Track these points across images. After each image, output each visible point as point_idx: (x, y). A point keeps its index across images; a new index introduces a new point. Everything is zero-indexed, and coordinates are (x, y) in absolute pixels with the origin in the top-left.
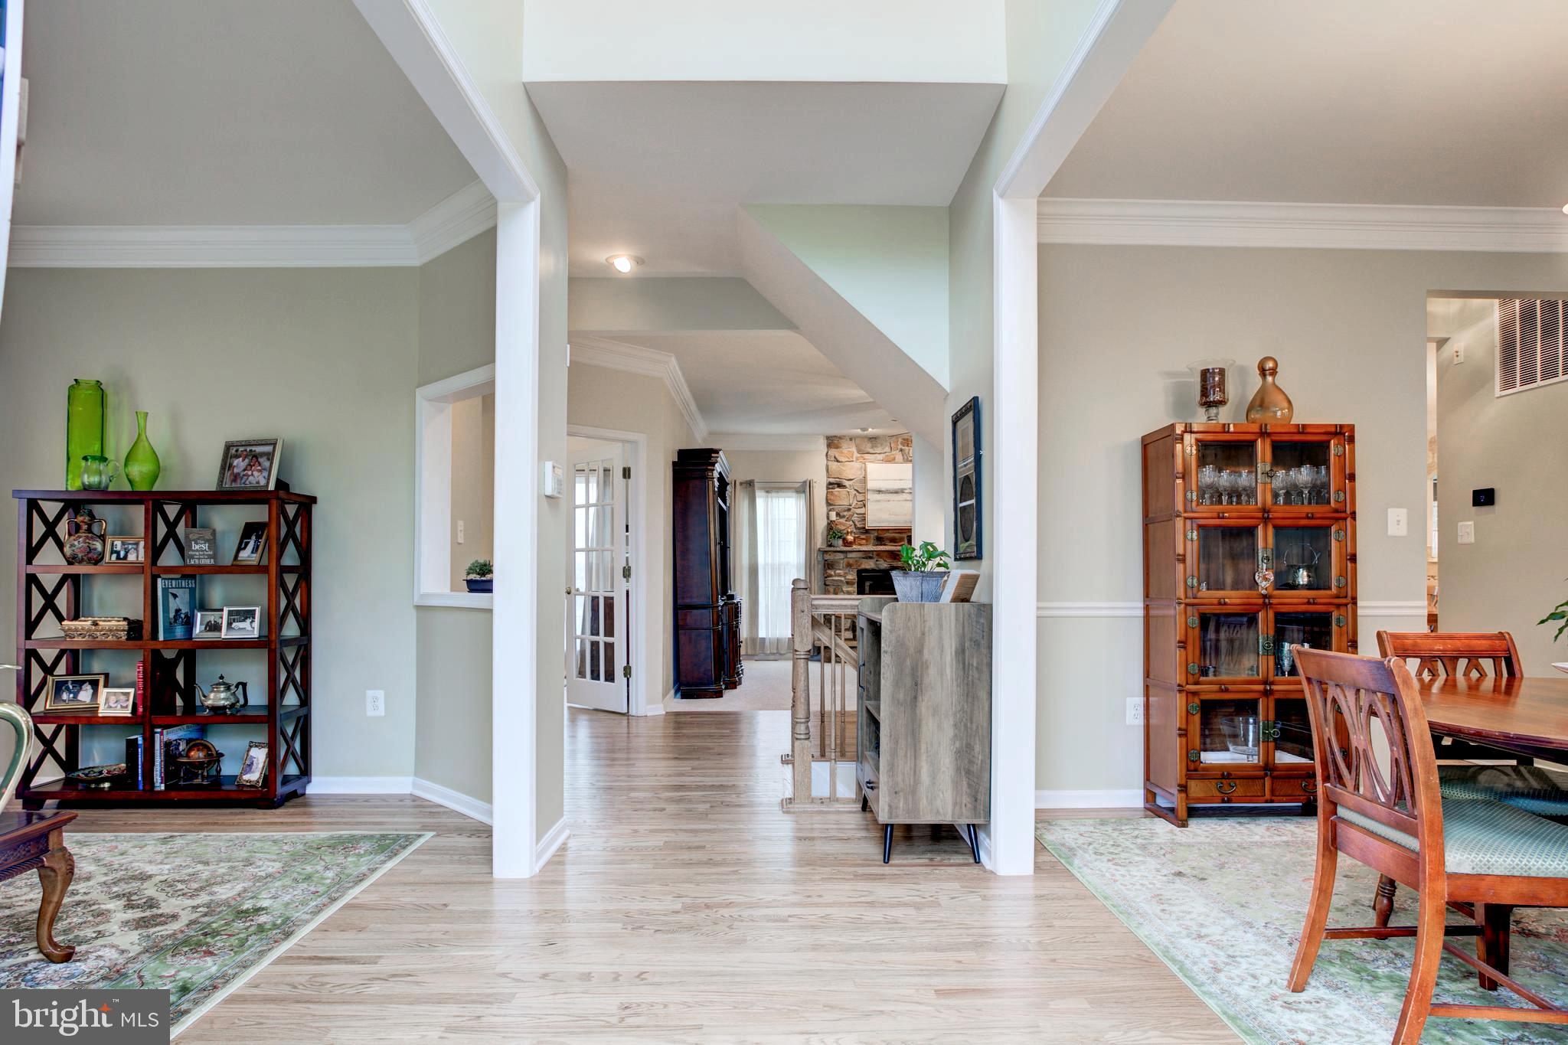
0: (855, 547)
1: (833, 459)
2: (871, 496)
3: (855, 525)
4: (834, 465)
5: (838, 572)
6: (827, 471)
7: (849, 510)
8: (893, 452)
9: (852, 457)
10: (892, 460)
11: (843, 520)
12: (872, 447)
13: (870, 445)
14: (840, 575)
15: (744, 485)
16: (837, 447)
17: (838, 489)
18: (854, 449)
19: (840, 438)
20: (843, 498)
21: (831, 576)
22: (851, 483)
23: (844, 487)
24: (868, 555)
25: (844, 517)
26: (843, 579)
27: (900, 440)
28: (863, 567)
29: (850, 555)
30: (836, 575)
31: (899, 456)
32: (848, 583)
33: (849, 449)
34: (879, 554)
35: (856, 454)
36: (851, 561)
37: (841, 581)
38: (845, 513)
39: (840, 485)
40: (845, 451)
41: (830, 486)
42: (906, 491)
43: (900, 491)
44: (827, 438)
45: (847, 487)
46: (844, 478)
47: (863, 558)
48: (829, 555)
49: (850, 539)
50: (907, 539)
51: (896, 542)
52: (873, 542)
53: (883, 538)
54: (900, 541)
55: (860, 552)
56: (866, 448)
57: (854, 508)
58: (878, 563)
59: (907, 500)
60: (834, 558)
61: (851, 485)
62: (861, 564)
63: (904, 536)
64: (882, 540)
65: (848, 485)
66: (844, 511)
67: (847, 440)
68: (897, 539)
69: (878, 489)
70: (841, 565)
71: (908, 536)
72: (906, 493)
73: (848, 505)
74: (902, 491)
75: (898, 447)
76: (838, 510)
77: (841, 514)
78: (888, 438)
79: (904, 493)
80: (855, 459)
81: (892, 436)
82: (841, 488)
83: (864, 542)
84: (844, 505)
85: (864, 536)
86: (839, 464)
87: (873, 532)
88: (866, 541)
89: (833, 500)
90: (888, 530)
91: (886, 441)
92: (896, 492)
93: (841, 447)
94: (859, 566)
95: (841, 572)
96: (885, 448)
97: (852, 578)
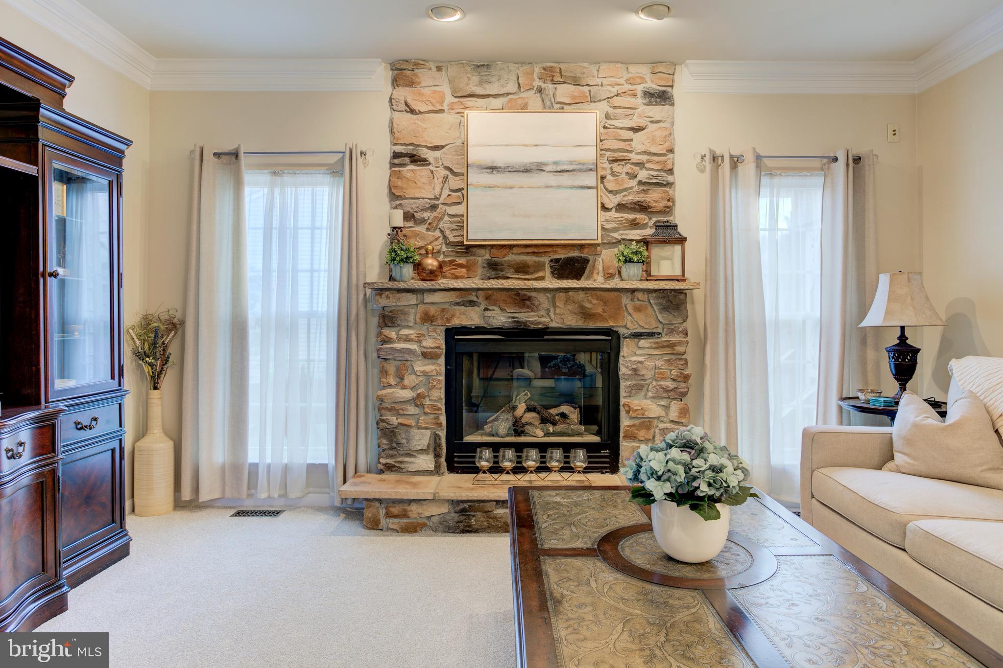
0: (443, 282)
1: (404, 107)
2: (474, 177)
3: (445, 237)
4: (404, 120)
5: (405, 332)
6: (392, 132)
7: (434, 207)
8: (522, 95)
9: (442, 103)
10: (524, 108)
11: (421, 229)
12: (481, 83)
13: (475, 79)
14: (408, 340)
15: (224, 159)
16: (411, 84)
17: (412, 167)
18: (446, 89)
19: (417, 64)
21: (390, 340)
22: (437, 154)
23: (423, 162)
24: (466, 297)
25: (423, 221)
26: (414, 346)
27: (537, 70)
28: (456, 322)
29: (429, 298)
30: (400, 339)
31: (534, 100)
32: (425, 355)
33: (435, 85)
34: (490, 295)
35: (449, 99)
36: (432, 310)
37: (410, 351)
38: (426, 215)
39: (415, 159)
40: (427, 91)
41: (396, 161)
42: (547, 168)
43: (534, 167)
44: (391, 64)
45: (430, 164)
46: (426, 146)
47: (457, 304)
48: (388, 297)
49: (432, 265)
50: (551, 267)
51: (527, 273)
52: (480, 271)
53: (502, 265)
54: (536, 271)
55: (452, 292)
56: (468, 84)
57: (443, 204)
58: (487, 313)
59: (551, 187)
60: (399, 304)
61: (436, 159)
62: (453, 316)
63: (542, 259)
64: (499, 267)
65: (431, 160)
66: (422, 210)
67: (430, 69)
68: (528, 267)
69: (490, 165)
70: (411, 318)
71: (557, 260)
72: (548, 172)
73: (430, 199)
74: (539, 168)
75: (534, 84)
76: (412, 208)
77: (417, 215)
78: (512, 67)
79: (543, 173)
80: (445, 107)
81: (522, 63)
82: (418, 165)
83: (459, 273)
84: (423, 198)
85: (461, 261)
86: (415, 117)
87: (482, 251)
88: (464, 270)
89: (402, 188)
90: (511, 247)
91: (510, 71)
92: (527, 171)
93: (419, 83)
94: (448, 320)
95: (411, 332)
96: (507, 83)
97: (436, 345)
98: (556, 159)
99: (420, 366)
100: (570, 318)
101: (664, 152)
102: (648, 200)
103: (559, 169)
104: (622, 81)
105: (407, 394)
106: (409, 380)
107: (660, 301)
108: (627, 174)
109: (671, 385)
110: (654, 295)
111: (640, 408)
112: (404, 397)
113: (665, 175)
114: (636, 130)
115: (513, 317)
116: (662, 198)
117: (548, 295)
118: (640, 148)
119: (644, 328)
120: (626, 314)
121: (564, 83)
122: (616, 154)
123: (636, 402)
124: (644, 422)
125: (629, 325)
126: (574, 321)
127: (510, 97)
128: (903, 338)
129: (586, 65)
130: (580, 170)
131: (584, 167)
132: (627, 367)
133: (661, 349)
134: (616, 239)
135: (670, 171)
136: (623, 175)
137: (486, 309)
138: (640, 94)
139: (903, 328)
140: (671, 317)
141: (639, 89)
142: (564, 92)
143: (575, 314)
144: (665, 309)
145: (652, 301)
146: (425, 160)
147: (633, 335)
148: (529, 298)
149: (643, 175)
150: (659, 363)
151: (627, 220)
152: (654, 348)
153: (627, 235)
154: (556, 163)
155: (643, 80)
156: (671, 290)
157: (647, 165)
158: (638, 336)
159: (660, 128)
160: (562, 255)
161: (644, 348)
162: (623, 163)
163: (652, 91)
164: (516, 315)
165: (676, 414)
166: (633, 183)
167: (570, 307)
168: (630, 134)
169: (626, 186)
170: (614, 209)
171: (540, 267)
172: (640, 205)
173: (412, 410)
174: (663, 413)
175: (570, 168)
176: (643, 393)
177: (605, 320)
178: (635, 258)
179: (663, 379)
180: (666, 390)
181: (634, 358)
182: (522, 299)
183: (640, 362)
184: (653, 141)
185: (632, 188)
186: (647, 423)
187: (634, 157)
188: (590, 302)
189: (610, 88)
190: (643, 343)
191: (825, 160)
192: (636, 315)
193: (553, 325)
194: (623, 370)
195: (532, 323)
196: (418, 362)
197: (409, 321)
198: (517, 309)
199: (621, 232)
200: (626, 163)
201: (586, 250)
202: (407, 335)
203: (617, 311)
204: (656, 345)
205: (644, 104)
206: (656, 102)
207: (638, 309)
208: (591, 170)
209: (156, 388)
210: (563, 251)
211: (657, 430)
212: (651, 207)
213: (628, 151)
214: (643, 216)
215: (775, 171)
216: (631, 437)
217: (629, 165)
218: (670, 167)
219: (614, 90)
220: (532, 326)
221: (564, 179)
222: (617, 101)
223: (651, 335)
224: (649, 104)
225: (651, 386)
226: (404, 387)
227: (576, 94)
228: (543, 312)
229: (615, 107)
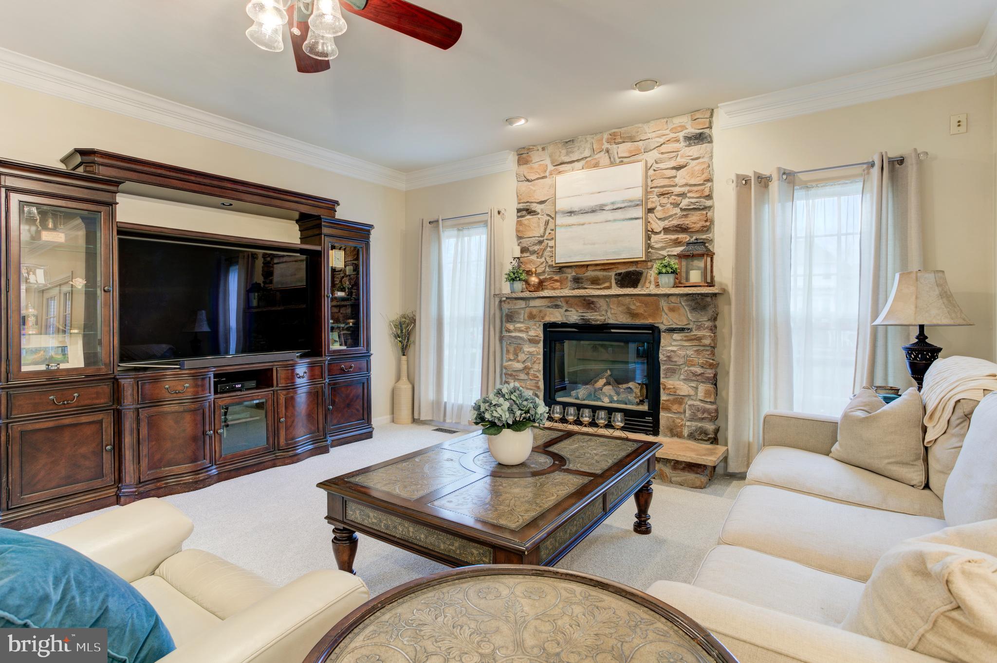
0: (542, 293)
1: (523, 179)
4: (523, 187)
5: (518, 325)
6: (518, 195)
7: (540, 243)
8: (597, 156)
9: (545, 172)
10: (596, 166)
11: (534, 257)
12: (567, 154)
13: (564, 151)
14: (520, 331)
16: (527, 162)
17: (528, 217)
18: (548, 162)
19: (530, 149)
20: (535, 226)
21: (508, 331)
22: (542, 206)
23: (534, 213)
24: (554, 302)
25: (534, 252)
26: (523, 335)
27: (606, 136)
28: (547, 319)
29: (533, 303)
30: (516, 330)
31: (604, 158)
32: (530, 341)
33: (541, 160)
34: (570, 301)
35: (550, 167)
36: (535, 311)
37: (521, 338)
38: (536, 248)
39: (530, 212)
40: (536, 166)
41: (519, 214)
42: (607, 208)
43: (598, 208)
44: (517, 151)
45: (538, 214)
46: (535, 202)
47: (549, 307)
48: (509, 303)
49: (534, 281)
50: (616, 279)
51: (598, 284)
52: (569, 284)
53: (582, 279)
54: (604, 283)
55: (545, 299)
56: (560, 156)
57: (546, 239)
58: (567, 313)
59: (610, 221)
60: (515, 307)
61: (542, 210)
62: (545, 315)
63: (610, 274)
64: (580, 281)
65: (539, 211)
66: (533, 245)
67: (538, 150)
68: (600, 280)
69: (570, 210)
70: (522, 316)
71: (620, 274)
72: (607, 210)
73: (538, 237)
74: (601, 208)
75: (603, 147)
76: (527, 244)
77: (531, 249)
78: (589, 138)
79: (604, 211)
80: (547, 174)
81: (596, 134)
82: (532, 215)
83: (556, 285)
84: (534, 237)
85: (556, 277)
86: (530, 183)
87: (569, 270)
88: (558, 284)
89: (522, 231)
90: (587, 266)
91: (587, 141)
92: (593, 211)
93: (532, 161)
94: (543, 318)
95: (522, 325)
96: (585, 150)
97: (535, 334)
98: (612, 200)
99: (528, 348)
100: (621, 317)
101: (701, 182)
102: (687, 222)
103: (615, 208)
104: (667, 132)
105: (519, 366)
106: (522, 357)
107: (689, 303)
108: (671, 203)
109: (699, 370)
110: (685, 298)
111: (672, 387)
112: (517, 368)
113: (704, 200)
114: (679, 168)
115: (582, 316)
116: (700, 220)
117: (607, 299)
118: (683, 182)
119: (677, 324)
120: (663, 314)
121: (624, 142)
122: (662, 190)
123: (670, 382)
124: (677, 398)
125: (665, 322)
126: (624, 319)
127: (588, 159)
128: (922, 337)
129: (640, 125)
130: (629, 207)
131: (633, 204)
132: (663, 355)
133: (689, 342)
134: (663, 255)
135: (709, 197)
136: (669, 205)
137: (566, 311)
138: (682, 139)
139: (922, 327)
140: (699, 316)
141: (681, 135)
142: (623, 149)
143: (624, 313)
144: (694, 309)
145: (683, 303)
146: (535, 211)
147: (668, 330)
148: (593, 303)
149: (685, 203)
150: (690, 352)
151: (670, 240)
152: (685, 341)
153: (672, 251)
154: (613, 203)
155: (684, 128)
156: (699, 294)
157: (689, 195)
158: (671, 330)
159: (699, 163)
160: (623, 270)
161: (678, 340)
162: (668, 196)
163: (689, 136)
164: (584, 314)
165: (702, 394)
166: (677, 210)
167: (620, 309)
168: (673, 172)
169: (671, 213)
170: (662, 232)
171: (607, 279)
172: (681, 228)
173: (522, 376)
174: (692, 393)
175: (623, 205)
176: (677, 377)
177: (645, 318)
178: (664, 271)
179: (693, 365)
180: (695, 374)
181: (670, 348)
182: (588, 303)
183: (672, 351)
184: (692, 175)
185: (676, 214)
186: (680, 400)
187: (677, 190)
188: (634, 304)
189: (658, 139)
190: (676, 336)
191: (865, 166)
192: (671, 314)
193: (611, 321)
194: (662, 357)
195: (593, 320)
196: (526, 346)
197: (520, 319)
198: (585, 310)
199: (667, 250)
200: (671, 196)
201: (639, 266)
202: (520, 328)
203: (657, 311)
204: (686, 338)
205: (686, 147)
206: (695, 143)
207: (672, 310)
208: (637, 205)
209: (404, 355)
210: (625, 267)
211: (687, 406)
212: (690, 228)
213: (673, 186)
214: (685, 236)
215: (809, 184)
216: (668, 409)
217: (673, 197)
218: (707, 193)
219: (662, 140)
220: (593, 323)
221: (619, 214)
222: (664, 148)
223: (682, 330)
224: (690, 145)
225: (683, 371)
226: (518, 362)
227: (632, 149)
228: (604, 313)
229: (662, 153)
